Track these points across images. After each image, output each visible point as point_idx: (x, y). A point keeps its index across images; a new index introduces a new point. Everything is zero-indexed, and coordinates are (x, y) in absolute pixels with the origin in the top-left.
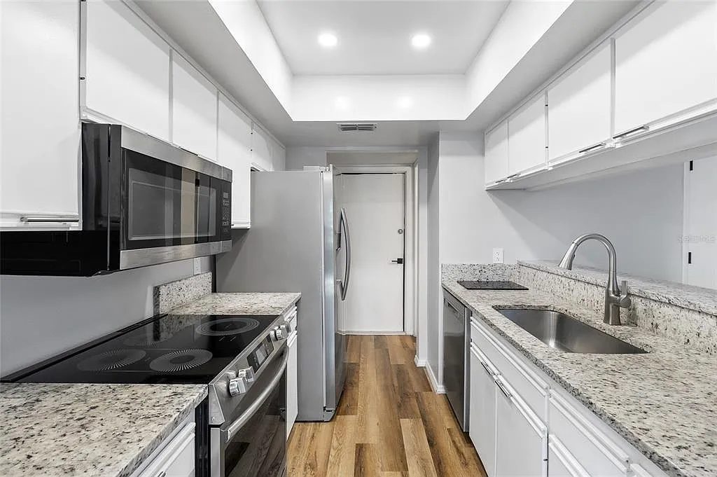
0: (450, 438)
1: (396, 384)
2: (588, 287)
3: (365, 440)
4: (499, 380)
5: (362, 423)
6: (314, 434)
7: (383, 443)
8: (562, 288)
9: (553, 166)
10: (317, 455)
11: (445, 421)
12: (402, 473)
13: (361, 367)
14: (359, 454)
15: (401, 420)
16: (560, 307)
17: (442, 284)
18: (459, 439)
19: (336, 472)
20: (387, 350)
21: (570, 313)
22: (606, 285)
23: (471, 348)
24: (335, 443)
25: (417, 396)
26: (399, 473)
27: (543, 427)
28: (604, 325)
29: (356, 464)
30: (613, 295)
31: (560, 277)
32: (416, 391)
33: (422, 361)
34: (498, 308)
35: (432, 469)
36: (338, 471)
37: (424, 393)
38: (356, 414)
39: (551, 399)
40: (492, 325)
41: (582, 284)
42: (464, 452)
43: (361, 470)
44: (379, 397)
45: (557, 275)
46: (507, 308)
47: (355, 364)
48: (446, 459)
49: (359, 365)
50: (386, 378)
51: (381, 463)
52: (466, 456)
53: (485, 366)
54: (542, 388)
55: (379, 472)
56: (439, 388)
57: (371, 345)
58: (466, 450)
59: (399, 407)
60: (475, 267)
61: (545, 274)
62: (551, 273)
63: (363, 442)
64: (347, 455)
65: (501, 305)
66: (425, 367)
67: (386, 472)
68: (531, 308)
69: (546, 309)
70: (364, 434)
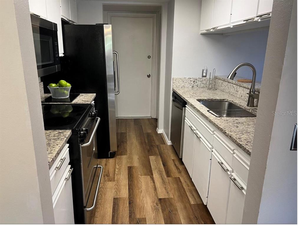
0: (173, 163)
1: (147, 142)
2: (245, 89)
3: (132, 165)
4: (196, 132)
5: (130, 158)
6: (106, 164)
7: (140, 165)
8: (234, 90)
9: (233, 26)
10: (109, 171)
11: (171, 156)
12: (150, 176)
13: (127, 134)
14: (130, 170)
15: (150, 156)
16: (230, 100)
17: (173, 89)
18: (177, 163)
19: (119, 177)
20: (141, 126)
21: (234, 102)
22: (250, 88)
23: (185, 120)
24: (117, 167)
25: (158, 146)
26: (149, 177)
27: (210, 146)
28: (247, 107)
29: (128, 174)
30: (252, 93)
31: (233, 85)
32: (157, 144)
33: (160, 131)
34: (199, 100)
35: (164, 174)
36: (120, 176)
37: (161, 145)
38: (127, 155)
39: (214, 135)
40: (195, 108)
41: (242, 88)
42: (180, 168)
43: (131, 176)
44: (138, 148)
45: (232, 83)
46: (204, 100)
47: (124, 133)
48: (171, 170)
49: (126, 133)
50: (141, 139)
51: (141, 173)
52: (180, 169)
53: (191, 127)
54: (212, 131)
55: (140, 176)
56: (169, 143)
57: (132, 123)
58: (181, 167)
59: (149, 151)
60: (191, 80)
61: (227, 83)
62: (230, 83)
63: (131, 166)
64: (124, 171)
65: (202, 99)
66: (162, 134)
67: (143, 176)
68: (216, 100)
69: (224, 101)
70: (131, 163)
